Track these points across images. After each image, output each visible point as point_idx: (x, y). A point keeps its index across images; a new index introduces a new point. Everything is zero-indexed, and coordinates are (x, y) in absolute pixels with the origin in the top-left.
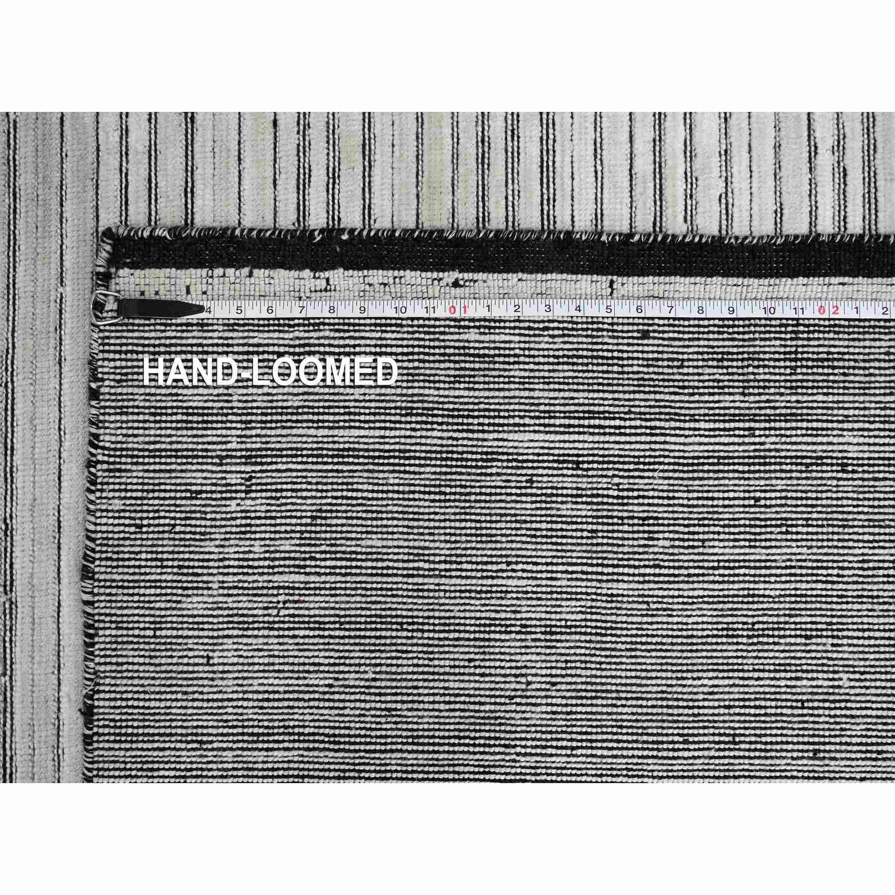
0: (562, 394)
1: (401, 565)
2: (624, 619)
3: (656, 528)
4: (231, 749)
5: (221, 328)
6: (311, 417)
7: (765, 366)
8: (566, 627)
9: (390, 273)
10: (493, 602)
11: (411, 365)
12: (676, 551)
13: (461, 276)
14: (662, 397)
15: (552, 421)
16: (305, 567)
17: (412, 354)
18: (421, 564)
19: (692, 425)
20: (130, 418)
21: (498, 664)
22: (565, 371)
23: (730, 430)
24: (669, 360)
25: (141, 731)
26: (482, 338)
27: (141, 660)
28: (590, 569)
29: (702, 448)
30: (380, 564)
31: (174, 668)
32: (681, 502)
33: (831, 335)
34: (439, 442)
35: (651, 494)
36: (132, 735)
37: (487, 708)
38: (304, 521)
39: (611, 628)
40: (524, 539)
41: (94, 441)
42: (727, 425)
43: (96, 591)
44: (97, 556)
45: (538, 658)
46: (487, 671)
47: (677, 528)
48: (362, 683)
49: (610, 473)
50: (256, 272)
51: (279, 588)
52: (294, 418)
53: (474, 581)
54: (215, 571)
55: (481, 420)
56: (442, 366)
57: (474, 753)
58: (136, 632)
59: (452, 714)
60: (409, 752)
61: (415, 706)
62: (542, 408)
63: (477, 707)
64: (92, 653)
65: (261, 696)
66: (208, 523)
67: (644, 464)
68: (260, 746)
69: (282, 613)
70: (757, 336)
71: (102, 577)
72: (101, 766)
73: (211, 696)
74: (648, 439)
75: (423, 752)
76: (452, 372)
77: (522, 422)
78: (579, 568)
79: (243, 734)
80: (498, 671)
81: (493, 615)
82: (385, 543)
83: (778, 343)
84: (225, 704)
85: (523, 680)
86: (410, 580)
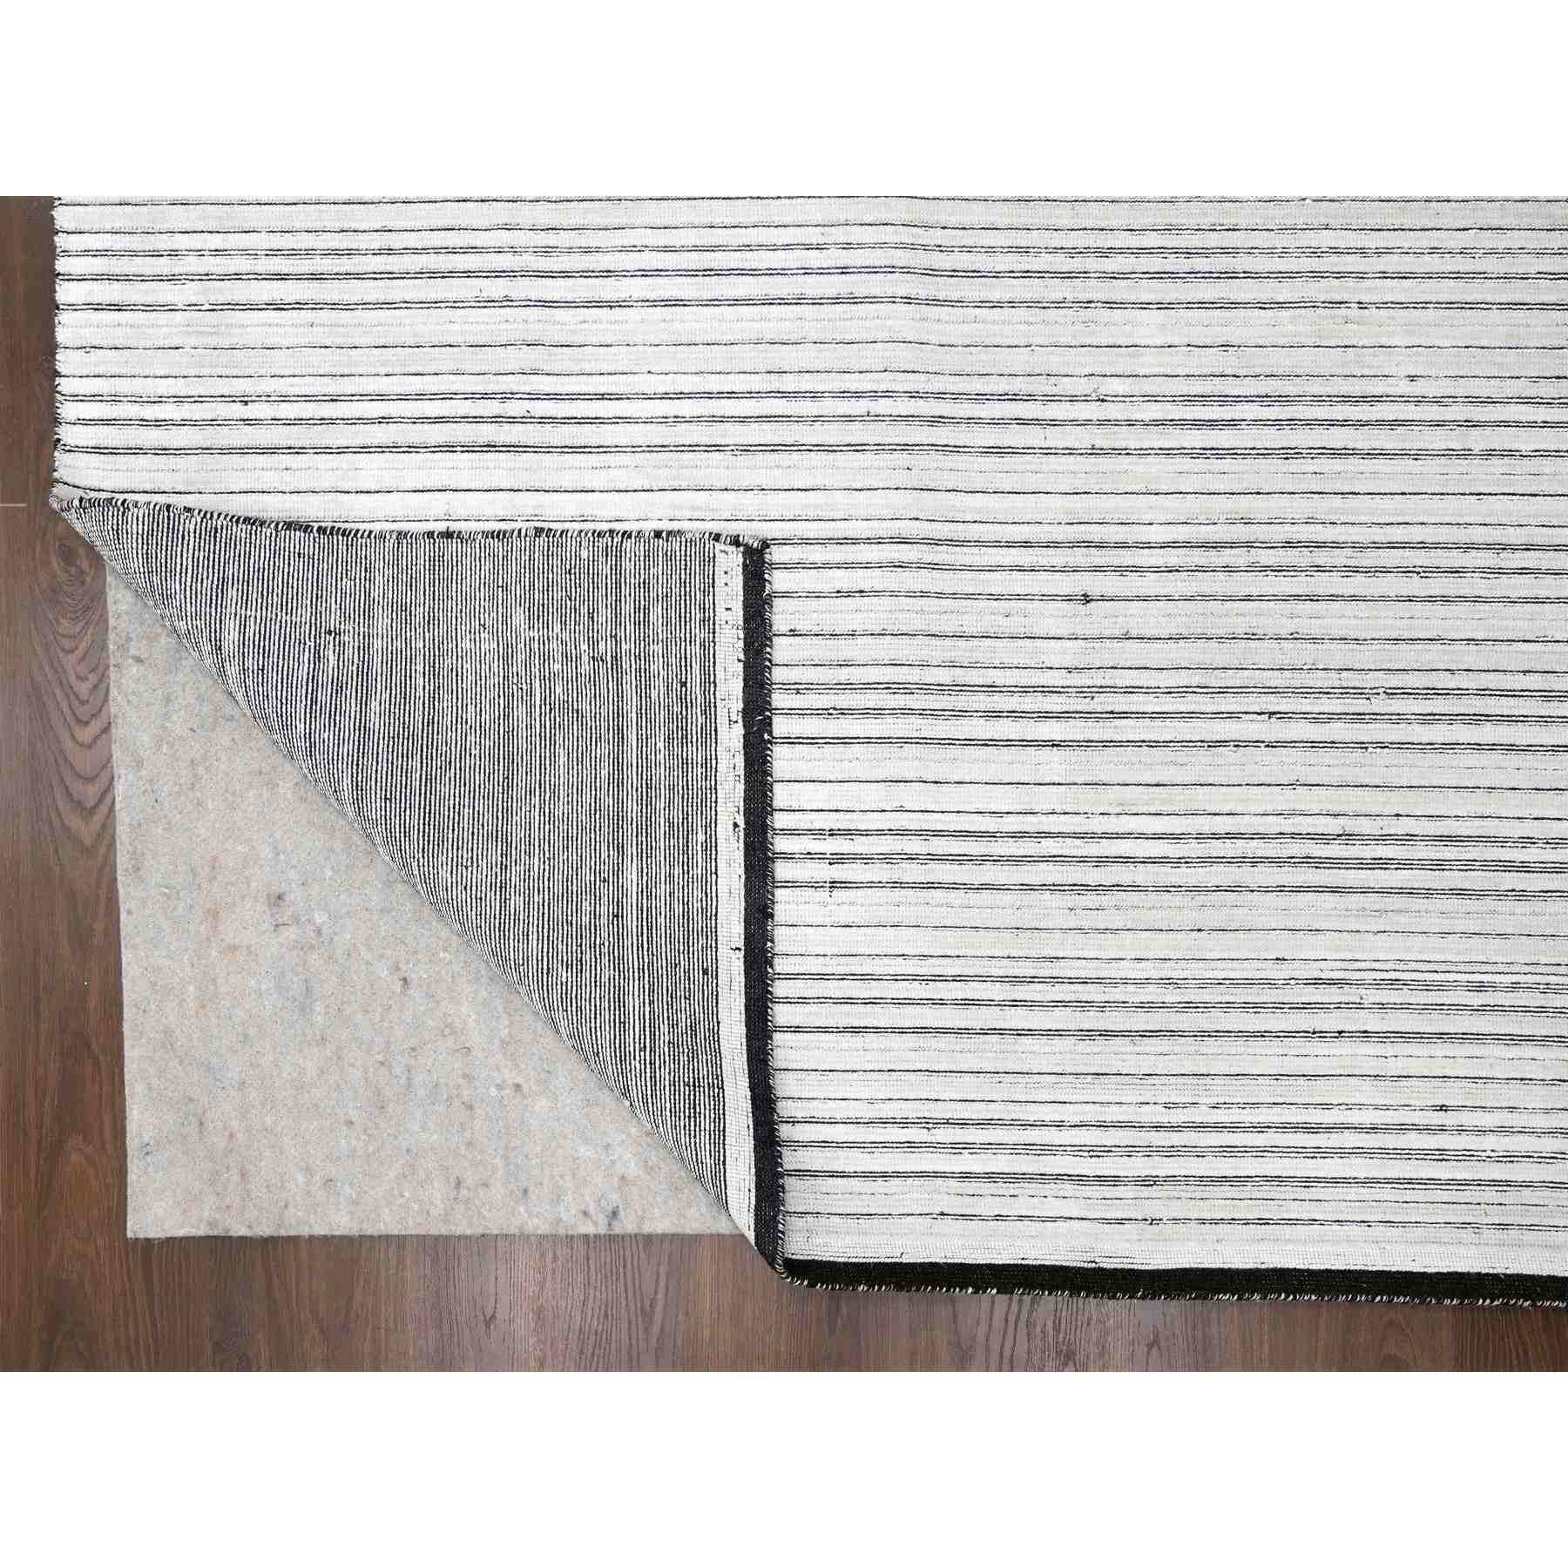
0: (663, 906)
1: (547, 779)
2: (511, 945)
3: (574, 970)
4: (424, 646)
5: (702, 635)
6: (644, 708)
7: (689, 1061)
8: (505, 899)
9: (742, 773)
10: (523, 846)
11: (680, 788)
12: (559, 987)
13: (741, 829)
14: (665, 980)
15: (645, 897)
16: (545, 704)
17: (688, 789)
18: (548, 795)
19: (647, 1001)
20: (642, 563)
21: (480, 846)
22: (679, 909)
23: (644, 1031)
24: (690, 988)
25: (437, 576)
26: (699, 844)
27: (483, 577)
28: (546, 919)
29: (631, 1009)
30: (548, 763)
31: (477, 603)
32: (593, 992)
33: (713, 1116)
34: (629, 810)
35: (599, 969)
36: (434, 570)
37: (450, 836)
38: (575, 703)
39: (504, 935)
40: (566, 872)
41: (627, 535)
42: (647, 1029)
43: (528, 539)
44: (551, 539)
45: (484, 876)
46: (475, 837)
47: (574, 988)
48: (468, 747)
49: (611, 939)
50: (741, 664)
51: (531, 684)
52: (643, 694)
53: (537, 833)
54: (541, 633)
55: (644, 843)
56: (680, 812)
57: (419, 824)
58: (501, 572)
59: (446, 809)
60: (421, 775)
61: (453, 783)
62: (654, 890)
63: (451, 828)
64: (487, 537)
65: (460, 670)
66: (572, 627)
67: (619, 964)
68: (427, 668)
69: (515, 687)
70: (709, 1057)
71: (537, 543)
72: (414, 546)
73: (459, 631)
74: (636, 967)
75: (420, 785)
76: (676, 821)
77: (644, 874)
78: (546, 911)
79: (434, 655)
80: (475, 846)
81: (514, 846)
82: (562, 767)
83: (705, 1073)
84: (454, 642)
85: (469, 864)
86: (537, 786)
